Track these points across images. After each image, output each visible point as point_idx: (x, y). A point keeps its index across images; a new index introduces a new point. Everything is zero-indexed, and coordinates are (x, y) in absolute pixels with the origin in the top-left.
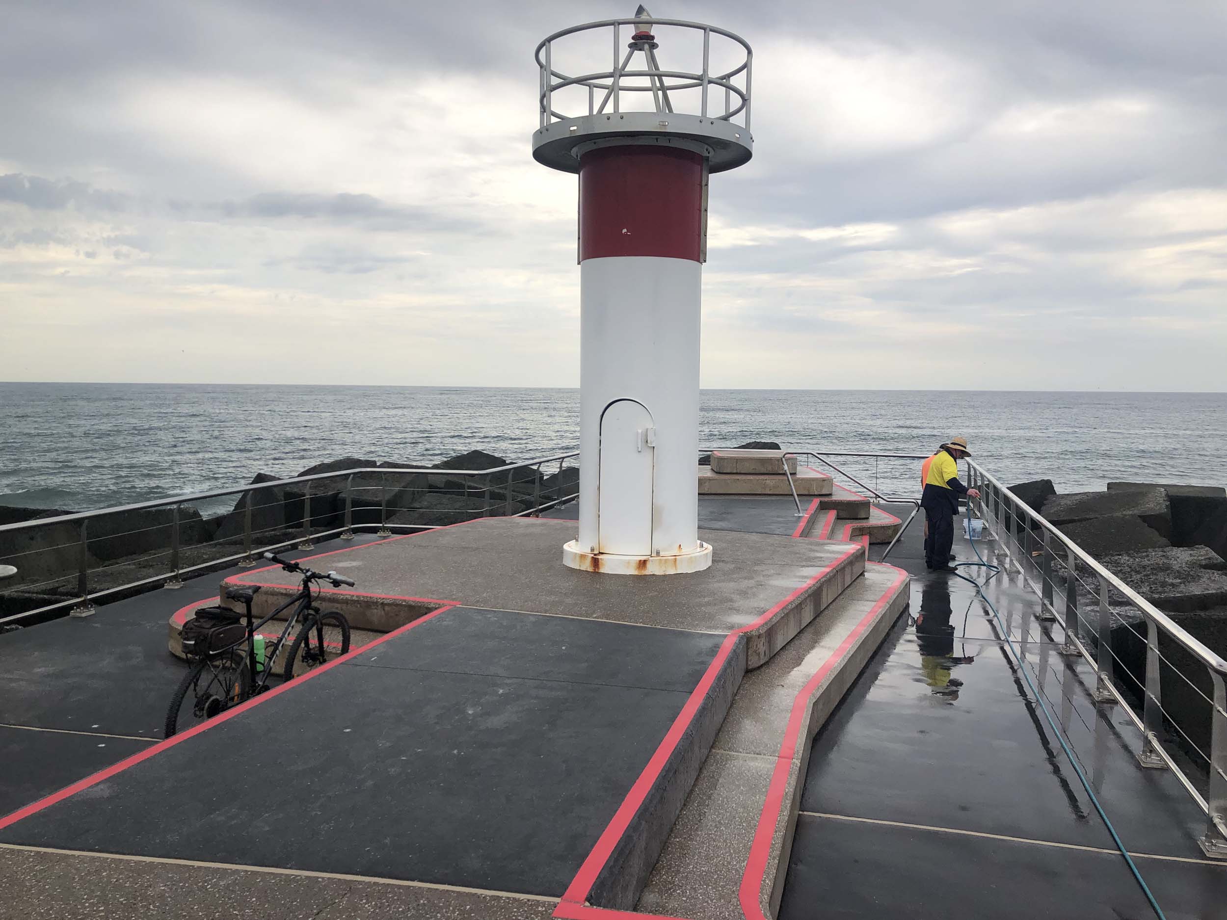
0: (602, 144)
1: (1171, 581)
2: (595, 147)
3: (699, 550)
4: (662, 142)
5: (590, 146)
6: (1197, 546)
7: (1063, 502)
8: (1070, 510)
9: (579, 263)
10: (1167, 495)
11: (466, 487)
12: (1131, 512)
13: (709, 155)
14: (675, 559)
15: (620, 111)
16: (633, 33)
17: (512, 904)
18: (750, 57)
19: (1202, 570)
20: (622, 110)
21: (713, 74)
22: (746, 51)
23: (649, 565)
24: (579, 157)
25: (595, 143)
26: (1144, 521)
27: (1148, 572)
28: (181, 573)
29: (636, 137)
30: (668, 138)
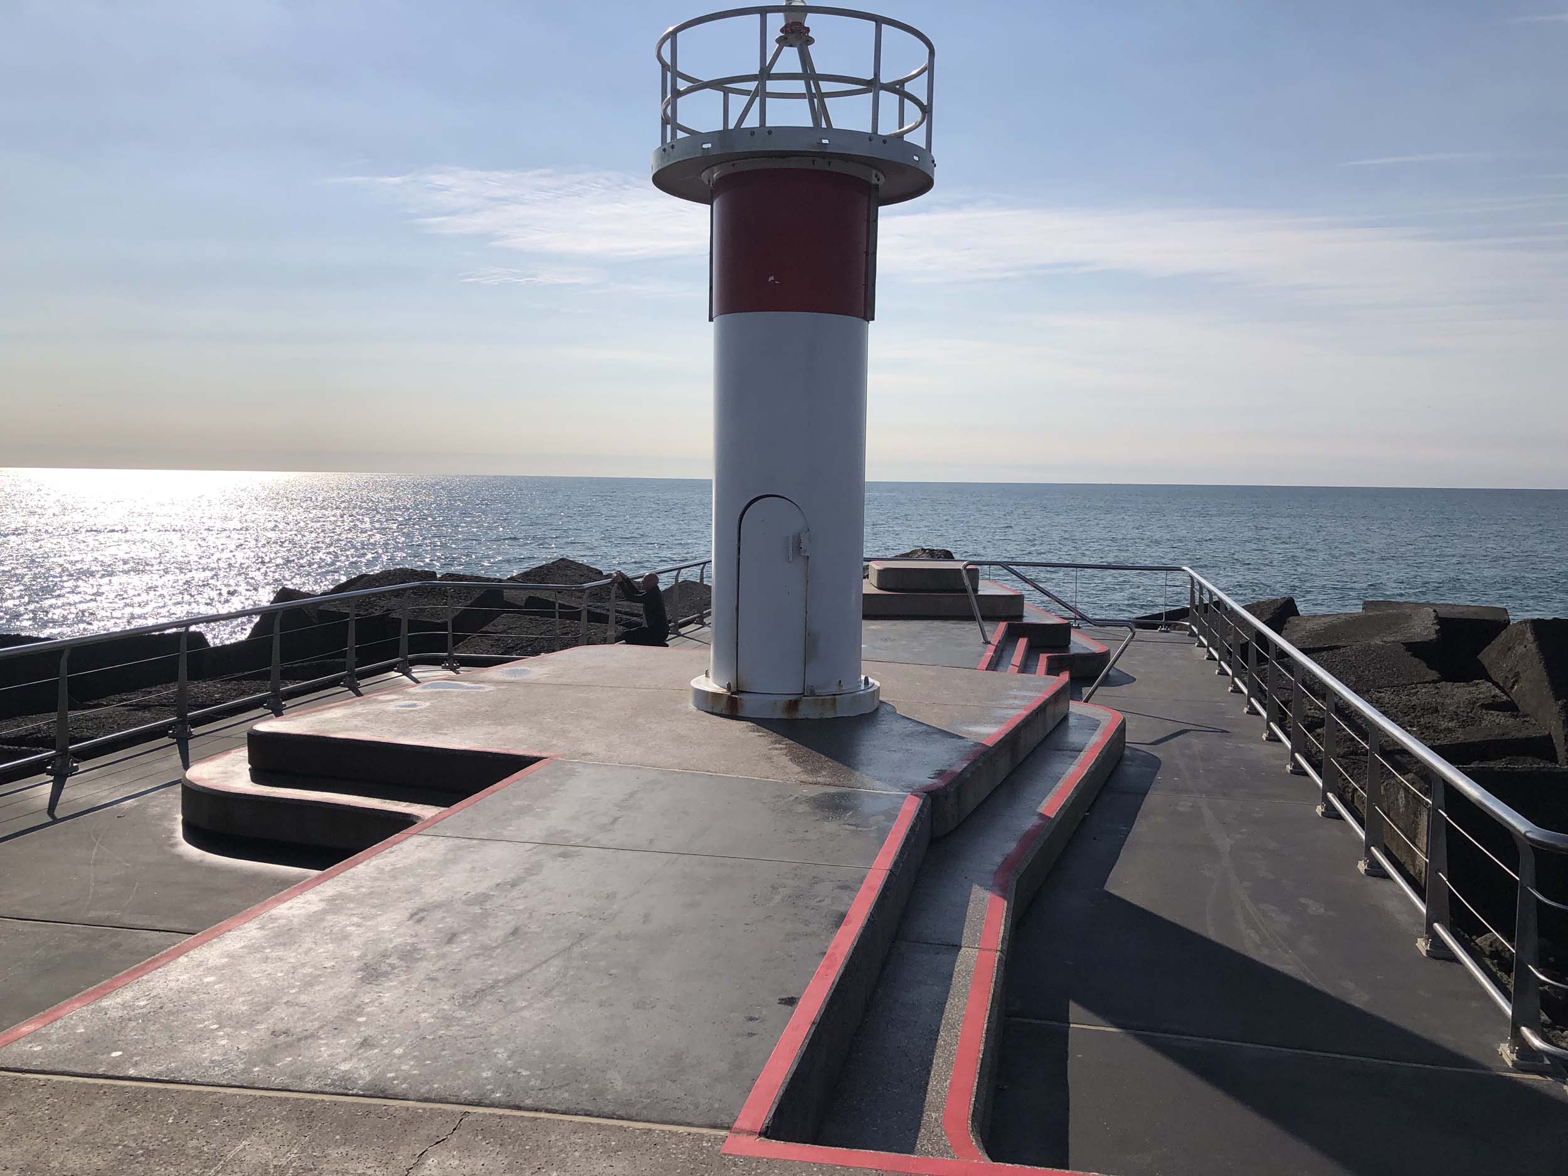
0: (744, 166)
1: (1444, 724)
2: (732, 170)
3: (863, 687)
4: (820, 165)
5: (726, 170)
6: (1477, 681)
7: (1310, 625)
8: (1316, 635)
9: (711, 319)
10: (1437, 617)
11: (557, 605)
12: (1393, 639)
13: (880, 183)
14: (835, 699)
15: (767, 125)
16: (784, 24)
17: (669, 1138)
18: (932, 57)
19: (1484, 711)
20: (769, 123)
21: (885, 79)
22: (928, 51)
23: (801, 706)
24: (711, 185)
25: (733, 165)
26: (1408, 650)
27: (1419, 713)
28: (191, 716)
29: (787, 159)
30: (826, 160)
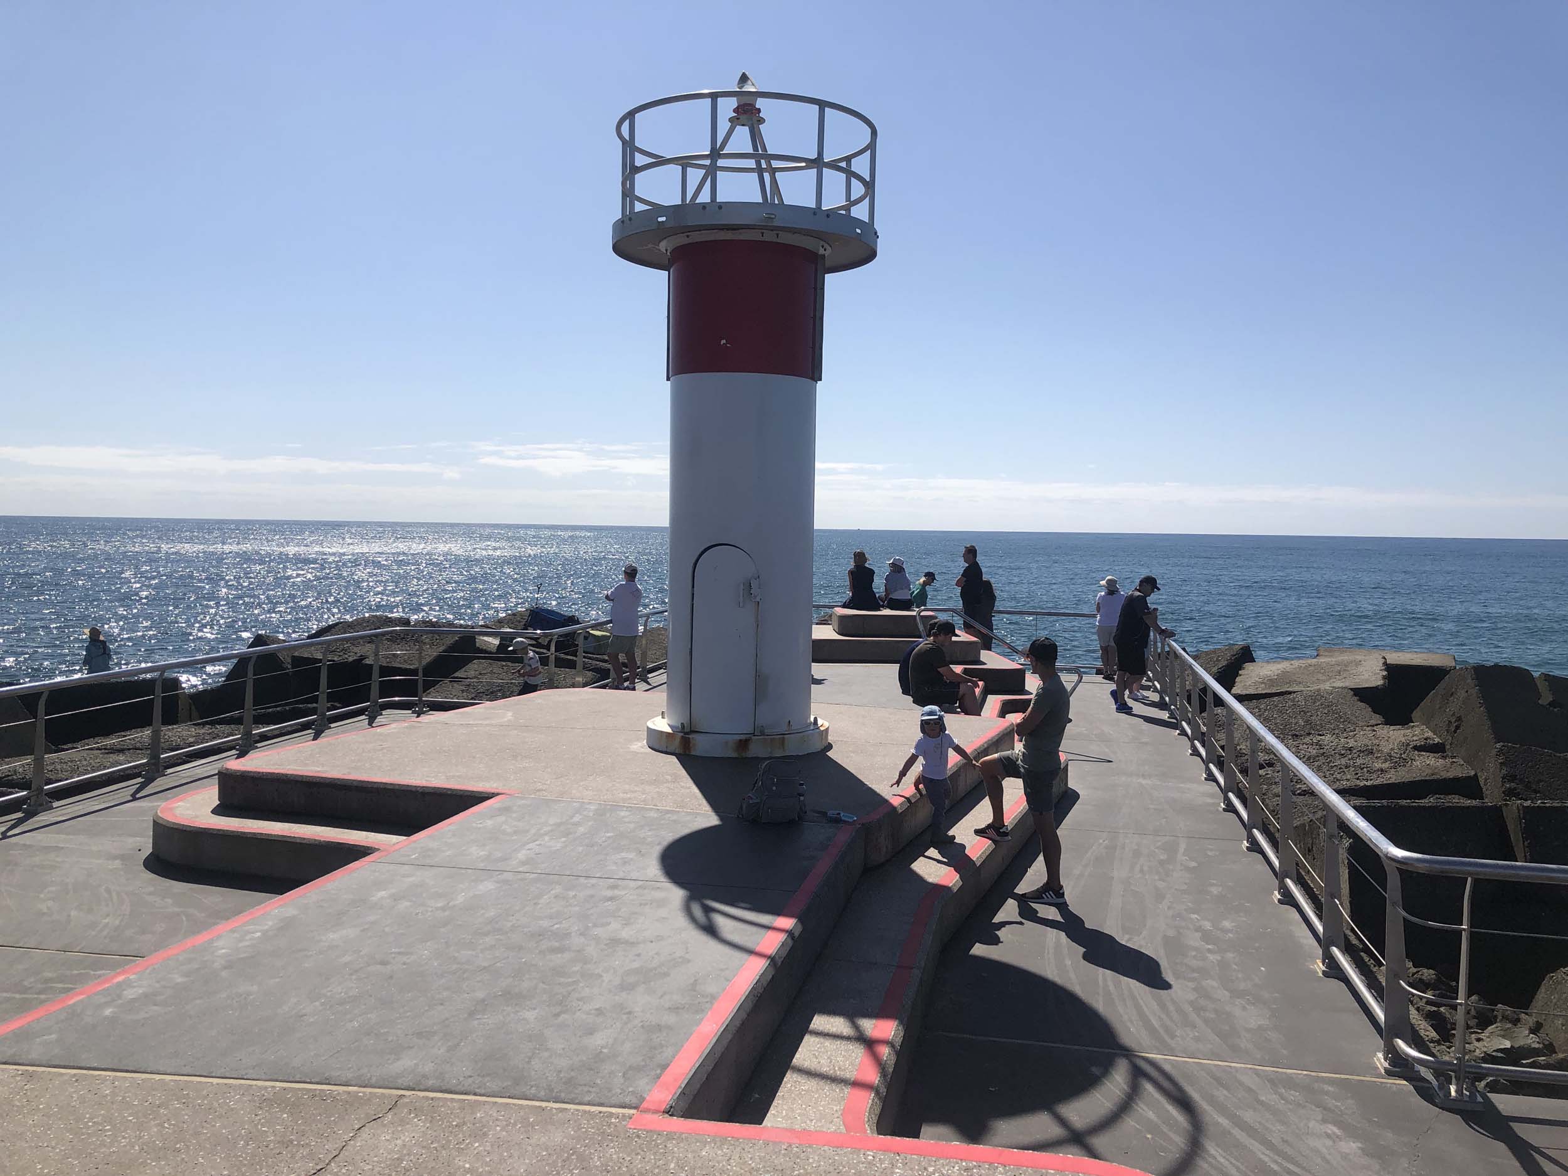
0: (697, 237)
1: (1378, 765)
2: (686, 241)
3: (811, 727)
4: (769, 237)
5: (681, 240)
6: (1412, 724)
7: (1263, 672)
8: (1271, 682)
9: (668, 379)
10: (1385, 664)
12: (1342, 685)
13: (827, 253)
14: (784, 739)
15: (717, 201)
16: (735, 108)
18: (874, 137)
20: (720, 198)
21: (829, 157)
22: (871, 131)
23: (751, 746)
24: (668, 252)
25: (688, 236)
27: (1356, 755)
28: (164, 758)
29: (740, 231)
30: (775, 232)
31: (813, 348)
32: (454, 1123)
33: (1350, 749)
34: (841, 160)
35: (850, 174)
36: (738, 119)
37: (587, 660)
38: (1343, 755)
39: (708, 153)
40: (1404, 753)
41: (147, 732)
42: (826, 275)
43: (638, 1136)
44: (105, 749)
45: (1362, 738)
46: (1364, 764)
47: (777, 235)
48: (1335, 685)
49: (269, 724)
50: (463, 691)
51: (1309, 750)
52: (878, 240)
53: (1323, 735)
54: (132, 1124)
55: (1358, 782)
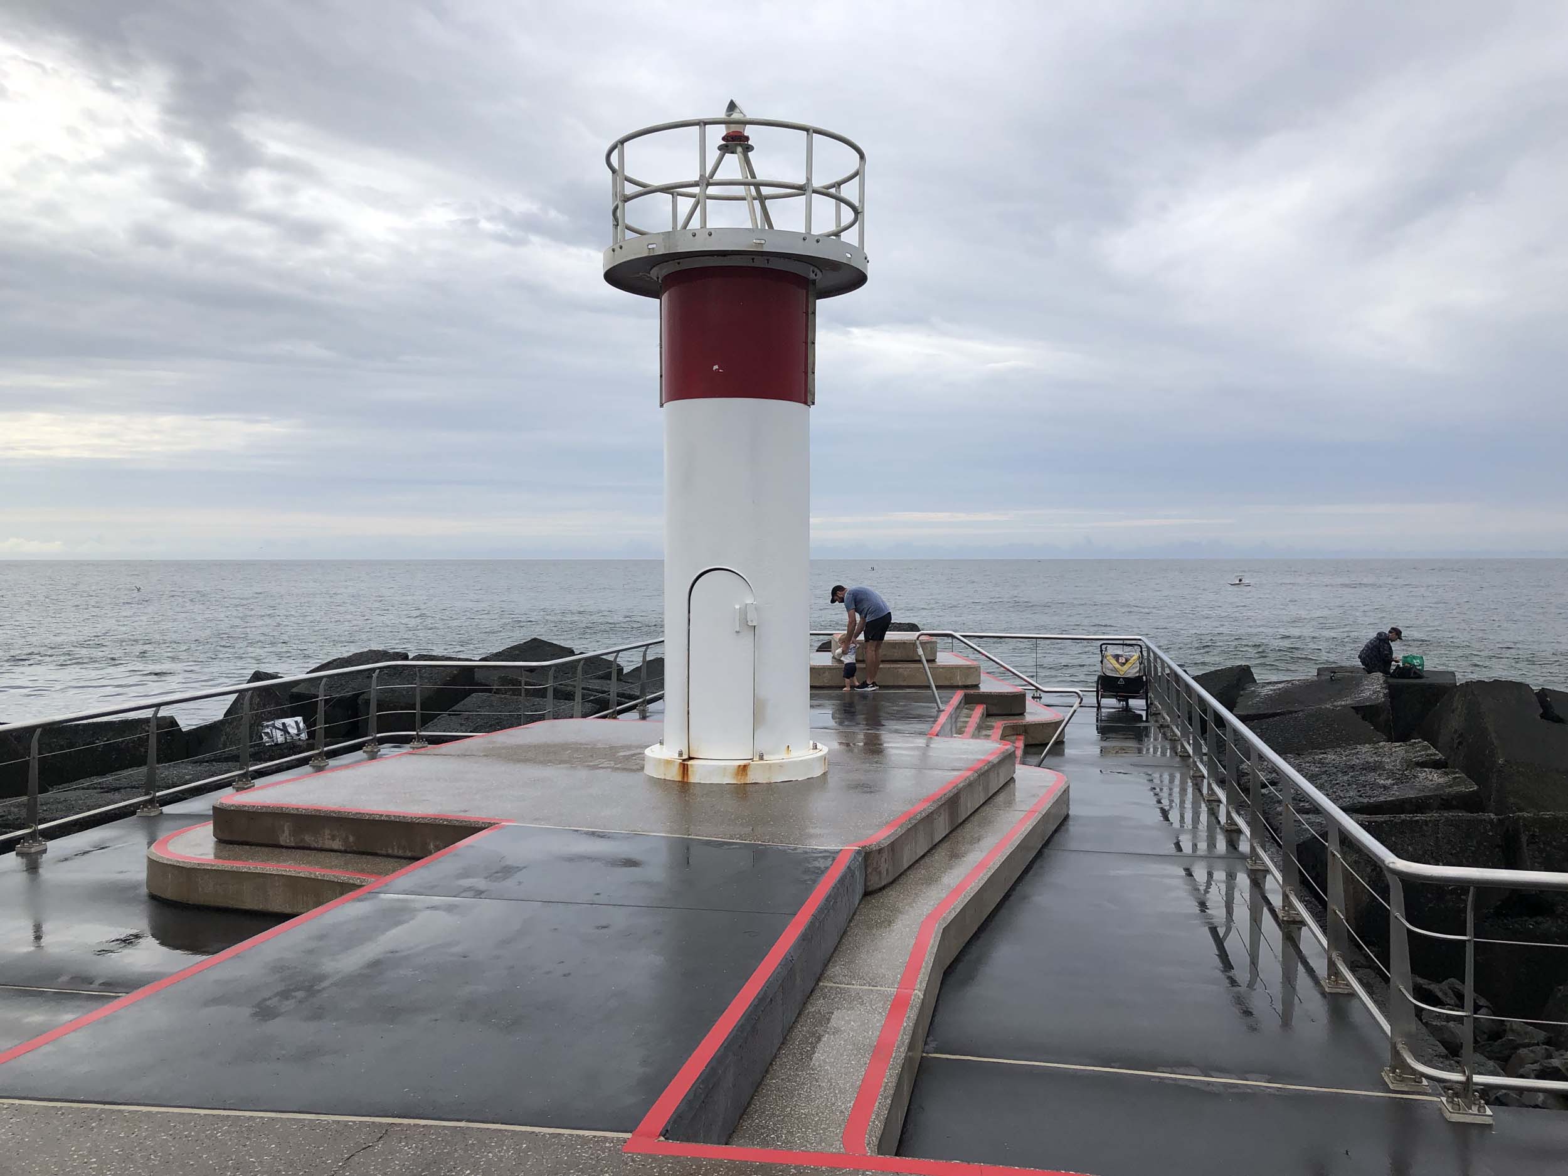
2: (678, 268)
3: (811, 751)
4: (760, 263)
5: (673, 267)
6: (1414, 740)
7: (1265, 691)
8: (1271, 701)
9: (662, 405)
11: (523, 683)
12: (1343, 703)
13: (816, 277)
14: (782, 764)
15: (707, 227)
16: (724, 133)
17: (575, 1141)
19: (1418, 769)
20: (710, 225)
22: (859, 156)
23: (750, 771)
24: (660, 281)
25: (679, 263)
26: (1358, 713)
27: (1357, 773)
28: (159, 797)
29: (728, 257)
30: (766, 258)
31: (806, 373)
32: (445, 1151)
33: (1352, 767)
34: (832, 186)
35: (840, 200)
36: (726, 146)
37: (585, 691)
38: (1346, 772)
39: (698, 179)
40: (1407, 769)
41: (144, 769)
42: (817, 301)
43: (633, 1161)
44: (102, 788)
45: (1365, 753)
46: (1366, 781)
47: (768, 260)
48: (1335, 703)
49: (266, 761)
50: (461, 725)
51: (1311, 768)
52: (869, 264)
53: (1324, 754)
54: (118, 1157)
55: (1361, 800)
